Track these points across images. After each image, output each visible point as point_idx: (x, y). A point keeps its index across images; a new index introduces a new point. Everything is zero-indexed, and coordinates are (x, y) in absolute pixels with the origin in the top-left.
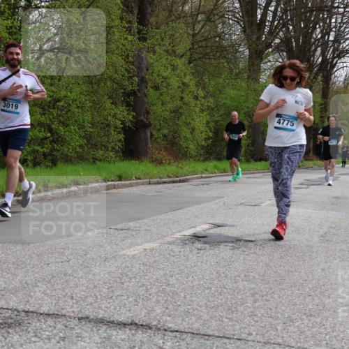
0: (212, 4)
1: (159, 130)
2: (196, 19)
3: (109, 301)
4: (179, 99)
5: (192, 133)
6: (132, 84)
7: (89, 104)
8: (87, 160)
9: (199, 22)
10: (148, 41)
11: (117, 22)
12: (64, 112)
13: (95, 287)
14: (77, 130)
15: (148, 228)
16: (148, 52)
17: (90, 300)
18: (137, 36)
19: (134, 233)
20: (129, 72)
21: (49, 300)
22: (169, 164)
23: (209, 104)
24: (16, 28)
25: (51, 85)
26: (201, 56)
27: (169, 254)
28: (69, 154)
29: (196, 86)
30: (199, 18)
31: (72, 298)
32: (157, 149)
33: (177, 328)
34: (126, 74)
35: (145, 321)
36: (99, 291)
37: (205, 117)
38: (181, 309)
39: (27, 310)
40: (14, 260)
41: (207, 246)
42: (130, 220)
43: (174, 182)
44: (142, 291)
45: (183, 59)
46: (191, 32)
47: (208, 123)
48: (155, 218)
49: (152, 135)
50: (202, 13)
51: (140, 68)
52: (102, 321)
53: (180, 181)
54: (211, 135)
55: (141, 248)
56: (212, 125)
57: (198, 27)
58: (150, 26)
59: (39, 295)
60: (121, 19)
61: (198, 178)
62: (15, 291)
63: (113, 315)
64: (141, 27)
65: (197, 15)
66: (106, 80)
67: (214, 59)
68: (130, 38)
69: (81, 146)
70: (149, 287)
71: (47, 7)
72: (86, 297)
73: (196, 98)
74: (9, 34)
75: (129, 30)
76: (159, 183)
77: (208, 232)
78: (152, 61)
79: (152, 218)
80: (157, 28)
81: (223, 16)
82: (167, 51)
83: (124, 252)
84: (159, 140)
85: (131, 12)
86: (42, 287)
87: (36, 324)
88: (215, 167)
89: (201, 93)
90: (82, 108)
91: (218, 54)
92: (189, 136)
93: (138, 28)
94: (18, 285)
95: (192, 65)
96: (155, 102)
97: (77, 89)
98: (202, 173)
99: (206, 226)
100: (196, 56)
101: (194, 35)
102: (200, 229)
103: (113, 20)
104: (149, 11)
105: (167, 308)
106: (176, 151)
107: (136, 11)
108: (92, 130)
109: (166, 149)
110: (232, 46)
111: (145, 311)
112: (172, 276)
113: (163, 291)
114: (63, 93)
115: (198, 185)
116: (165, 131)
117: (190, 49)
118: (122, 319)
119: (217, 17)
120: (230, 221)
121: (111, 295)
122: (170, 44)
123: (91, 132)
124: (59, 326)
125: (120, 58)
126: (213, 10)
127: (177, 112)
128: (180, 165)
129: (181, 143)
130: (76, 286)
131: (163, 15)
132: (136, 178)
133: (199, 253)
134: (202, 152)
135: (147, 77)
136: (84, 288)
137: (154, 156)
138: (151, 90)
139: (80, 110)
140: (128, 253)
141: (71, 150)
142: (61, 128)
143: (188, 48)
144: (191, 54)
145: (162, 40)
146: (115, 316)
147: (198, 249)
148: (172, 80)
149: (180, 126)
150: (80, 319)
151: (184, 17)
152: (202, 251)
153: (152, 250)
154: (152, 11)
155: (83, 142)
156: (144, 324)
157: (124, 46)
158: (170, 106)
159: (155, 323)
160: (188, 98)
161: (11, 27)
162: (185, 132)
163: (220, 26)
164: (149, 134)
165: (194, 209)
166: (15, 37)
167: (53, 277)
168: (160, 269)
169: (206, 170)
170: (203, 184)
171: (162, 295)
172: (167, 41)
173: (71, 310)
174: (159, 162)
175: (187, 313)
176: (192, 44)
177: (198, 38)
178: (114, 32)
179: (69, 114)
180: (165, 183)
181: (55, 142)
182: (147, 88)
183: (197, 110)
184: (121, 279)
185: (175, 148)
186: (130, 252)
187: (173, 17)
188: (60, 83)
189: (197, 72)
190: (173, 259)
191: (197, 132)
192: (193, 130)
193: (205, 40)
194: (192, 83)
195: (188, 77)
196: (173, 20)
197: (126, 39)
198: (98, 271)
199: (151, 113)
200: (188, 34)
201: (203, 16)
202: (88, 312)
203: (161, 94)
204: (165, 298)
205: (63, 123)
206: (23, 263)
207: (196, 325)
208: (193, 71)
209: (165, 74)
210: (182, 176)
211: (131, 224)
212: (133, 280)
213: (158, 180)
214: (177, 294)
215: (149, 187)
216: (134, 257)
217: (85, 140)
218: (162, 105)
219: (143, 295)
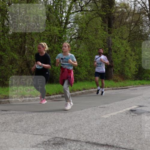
0: (137, 18)
1: (116, 68)
2: (131, 25)
3: (97, 136)
4: (124, 56)
5: (129, 69)
6: (106, 50)
7: (89, 59)
8: (88, 80)
9: (132, 26)
10: (112, 34)
11: (100, 27)
12: (80, 62)
13: (92, 130)
14: (85, 69)
15: (112, 107)
16: (112, 38)
17: (90, 135)
18: (108, 32)
19: (107, 109)
20: (105, 46)
21: (74, 135)
22: (121, 82)
23: (137, 58)
24: (62, 31)
25: (75, 52)
26: (133, 39)
27: (121, 118)
28: (82, 78)
29: (131, 51)
30: (132, 24)
31: (83, 134)
32: (116, 76)
33: (124, 147)
34: (103, 47)
35: (112, 144)
36: (93, 132)
37: (135, 63)
38: (126, 140)
39: (66, 138)
40: (61, 119)
41: (136, 114)
42: (105, 104)
43: (122, 89)
44: (110, 132)
45: (126, 40)
46: (129, 30)
47: (136, 65)
48: (115, 103)
49: (114, 70)
50: (133, 22)
51: (109, 44)
52: (95, 144)
53: (125, 88)
54: (137, 70)
55: (110, 115)
56: (138, 66)
57: (132, 28)
58: (113, 28)
59: (70, 133)
60: (102, 26)
61: (132, 87)
62: (62, 131)
63: (99, 141)
64: (109, 29)
65: (132, 23)
66: (96, 49)
67: (139, 40)
68: (105, 33)
69: (86, 75)
70: (113, 130)
71: (73, 22)
72: (89, 134)
73: (131, 55)
74: (60, 33)
75: (105, 30)
76: (117, 89)
77: (137, 109)
78: (113, 41)
79: (114, 103)
80: (116, 29)
81: (142, 23)
82: (120, 38)
83: (103, 116)
84: (116, 72)
85: (106, 23)
86: (72, 129)
87: (69, 144)
88: (139, 83)
89: (133, 54)
90: (86, 60)
91: (140, 38)
92: (128, 70)
93: (108, 29)
94: (62, 128)
95: (129, 43)
96: (115, 57)
97: (85, 53)
98: (134, 85)
99: (135, 107)
100: (131, 39)
101: (130, 31)
102: (133, 108)
103: (98, 26)
104: (112, 22)
105: (120, 139)
106: (123, 77)
107: (107, 22)
108: (90, 69)
109: (119, 76)
110: (146, 35)
111: (112, 140)
112: (122, 126)
113: (119, 132)
114: (79, 55)
115: (132, 90)
116: (119, 69)
117: (129, 36)
118: (102, 143)
119: (139, 24)
120: (145, 105)
121: (98, 133)
122: (120, 35)
123: (90, 70)
124: (78, 145)
125: (101, 41)
126: (138, 21)
127: (123, 61)
128: (125, 82)
129: (125, 73)
130: (85, 129)
131: (118, 23)
132: (108, 87)
133: (133, 117)
134: (134, 77)
135: (112, 48)
136: (88, 130)
137: (115, 79)
138: (113, 53)
139: (86, 61)
140: (105, 117)
141: (82, 76)
142: (78, 68)
143: (128, 36)
144: (129, 38)
145: (118, 33)
146: (100, 142)
147: (133, 116)
148: (121, 49)
149: (125, 67)
150: (86, 142)
151: (126, 24)
152: (134, 117)
153: (114, 116)
154: (113, 22)
155: (87, 73)
156: (111, 145)
157: (103, 36)
158: (121, 59)
159: (115, 145)
160: (128, 56)
161: (60, 30)
162: (127, 69)
163: (141, 27)
164: (112, 70)
165: (131, 100)
166: (61, 34)
167: (76, 126)
168: (117, 123)
169: (135, 84)
170: (134, 90)
171: (119, 134)
172: (120, 33)
173: (83, 139)
174: (116, 81)
175: (128, 141)
176: (130, 34)
177: (132, 32)
178: (99, 31)
179: (82, 63)
180: (119, 89)
181: (76, 73)
182: (111, 52)
183: (132, 60)
184: (102, 127)
185: (123, 75)
186: (105, 116)
187: (122, 24)
188: (78, 51)
189: (131, 45)
190: (122, 119)
191: (132, 69)
192: (130, 68)
193: (135, 33)
194: (130, 50)
195: (128, 47)
196: (122, 25)
197: (103, 33)
198: (93, 124)
199: (114, 62)
200: (128, 30)
201: (134, 23)
202: (89, 140)
203: (117, 54)
204: (120, 135)
205: (79, 66)
206: (64, 120)
207: (132, 146)
208: (130, 45)
209: (119, 47)
210: (125, 86)
211: (106, 105)
212: (107, 128)
213: (116, 88)
214: (124, 133)
215: (112, 91)
216: (107, 118)
217: (88, 73)
218: (118, 58)
219: (111, 133)
